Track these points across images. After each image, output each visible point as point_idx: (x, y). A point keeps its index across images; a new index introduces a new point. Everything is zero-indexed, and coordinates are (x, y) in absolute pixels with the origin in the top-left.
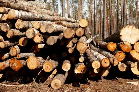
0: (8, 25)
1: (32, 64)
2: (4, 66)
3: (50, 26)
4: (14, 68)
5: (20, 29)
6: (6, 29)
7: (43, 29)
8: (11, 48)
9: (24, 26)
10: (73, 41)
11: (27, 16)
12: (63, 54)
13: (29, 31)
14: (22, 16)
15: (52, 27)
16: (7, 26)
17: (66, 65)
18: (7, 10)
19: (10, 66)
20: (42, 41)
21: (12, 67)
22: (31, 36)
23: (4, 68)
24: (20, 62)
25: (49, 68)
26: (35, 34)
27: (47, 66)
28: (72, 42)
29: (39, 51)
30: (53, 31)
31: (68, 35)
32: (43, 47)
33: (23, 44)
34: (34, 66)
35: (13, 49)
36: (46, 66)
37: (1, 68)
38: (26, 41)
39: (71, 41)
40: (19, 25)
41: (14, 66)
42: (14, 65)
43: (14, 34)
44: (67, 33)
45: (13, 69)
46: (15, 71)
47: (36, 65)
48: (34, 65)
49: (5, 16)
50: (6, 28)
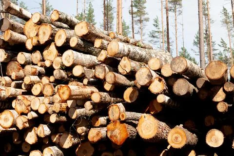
0: (107, 68)
1: (147, 129)
2: (98, 134)
3: (178, 61)
4: (115, 138)
5: (125, 73)
6: (103, 74)
7: (166, 69)
8: (110, 107)
9: (132, 69)
10: (226, 89)
11: (138, 53)
12: (206, 119)
13: (141, 73)
14: (129, 51)
15: (182, 61)
16: (105, 70)
17: (214, 135)
18: (105, 44)
19: (109, 136)
20: (164, 90)
21: (111, 137)
22: (145, 81)
23: (99, 138)
24: (125, 127)
25: (180, 139)
26: (152, 76)
27: (176, 135)
28: (224, 90)
29: (158, 112)
30: (185, 68)
31: (214, 73)
32: (166, 101)
33: (131, 98)
34: (150, 133)
35: (114, 107)
36: (174, 137)
37: (93, 138)
38: (137, 93)
39: (222, 89)
40: (125, 66)
41: (115, 136)
42: (114, 133)
43: (116, 79)
44: (212, 70)
45: (113, 141)
46: (116, 145)
47: (154, 131)
48: (150, 131)
49: (102, 54)
50: (104, 72)
